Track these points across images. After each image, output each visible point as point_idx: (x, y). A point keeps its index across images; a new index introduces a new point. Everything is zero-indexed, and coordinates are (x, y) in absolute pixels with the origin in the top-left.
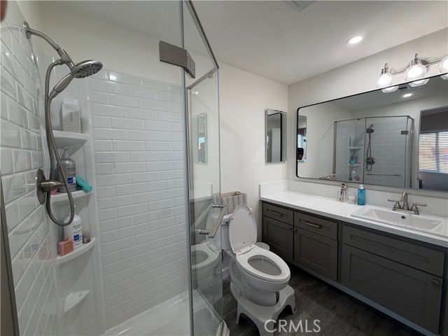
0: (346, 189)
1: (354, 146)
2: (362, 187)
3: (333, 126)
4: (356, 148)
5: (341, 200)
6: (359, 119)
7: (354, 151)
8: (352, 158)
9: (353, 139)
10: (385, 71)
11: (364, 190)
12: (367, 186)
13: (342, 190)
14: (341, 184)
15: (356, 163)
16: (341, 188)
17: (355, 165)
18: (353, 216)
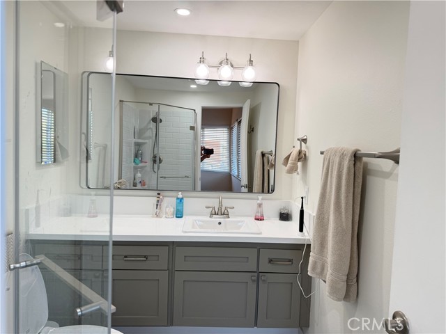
0: (162, 201)
1: (139, 138)
2: (180, 195)
3: (118, 107)
4: (140, 141)
5: (157, 215)
6: (151, 104)
7: (138, 145)
8: (136, 156)
9: (137, 128)
10: (202, 60)
11: (182, 198)
12: (186, 194)
13: (158, 201)
14: (155, 193)
15: (142, 162)
16: (156, 199)
17: (141, 165)
18: (186, 232)
